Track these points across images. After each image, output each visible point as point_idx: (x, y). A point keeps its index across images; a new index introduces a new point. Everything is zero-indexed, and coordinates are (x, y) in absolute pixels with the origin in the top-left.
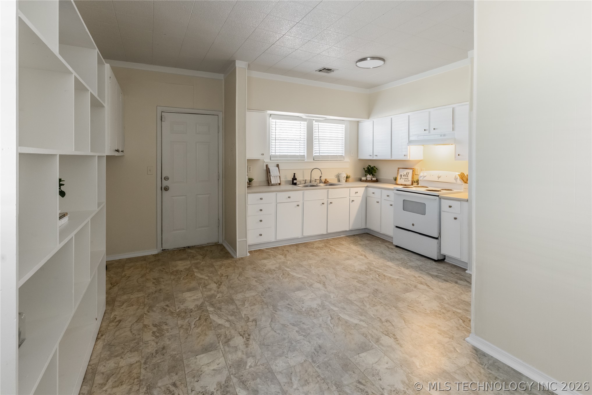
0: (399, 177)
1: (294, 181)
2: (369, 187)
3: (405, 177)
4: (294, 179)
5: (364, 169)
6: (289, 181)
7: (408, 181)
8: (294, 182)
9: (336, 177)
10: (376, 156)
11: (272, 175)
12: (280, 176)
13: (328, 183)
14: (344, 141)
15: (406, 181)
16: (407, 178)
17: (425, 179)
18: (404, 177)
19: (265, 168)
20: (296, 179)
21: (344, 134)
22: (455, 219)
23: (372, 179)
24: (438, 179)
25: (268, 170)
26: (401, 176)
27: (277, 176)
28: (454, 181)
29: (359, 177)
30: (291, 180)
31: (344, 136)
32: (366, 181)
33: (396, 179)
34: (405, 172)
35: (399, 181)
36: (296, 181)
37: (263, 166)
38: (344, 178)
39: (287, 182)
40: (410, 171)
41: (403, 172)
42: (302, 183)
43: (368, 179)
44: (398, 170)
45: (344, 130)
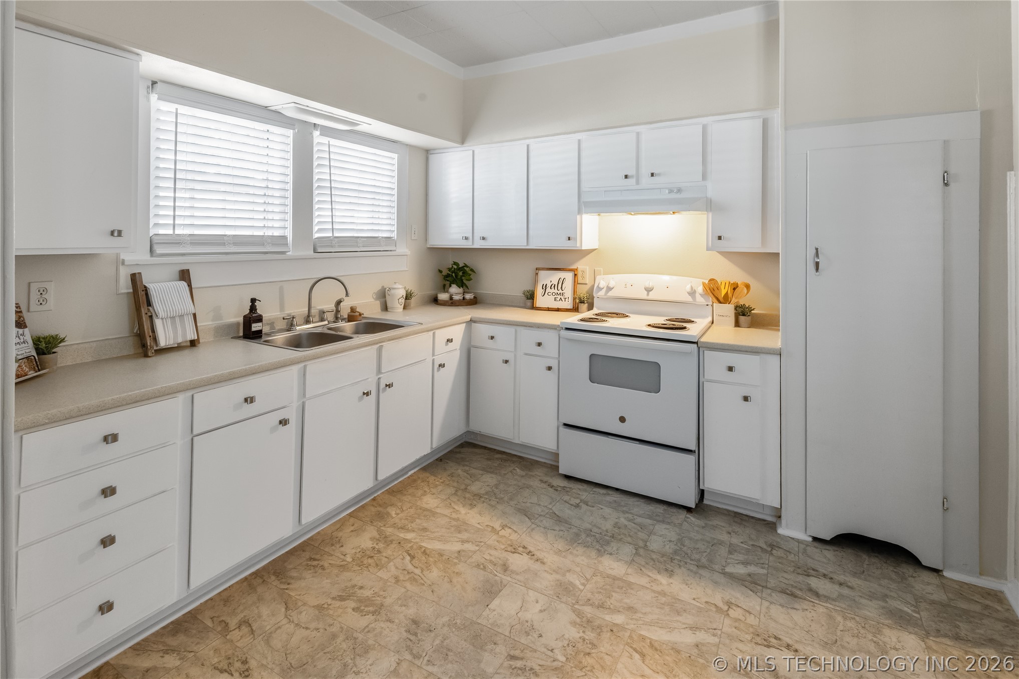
0: (539, 291)
1: (254, 325)
2: (475, 322)
3: (556, 291)
4: (252, 316)
5: (440, 271)
6: (233, 326)
7: (563, 300)
8: (254, 329)
9: (376, 299)
10: (484, 238)
11: (161, 313)
12: (195, 315)
13: (360, 318)
14: (395, 198)
15: (558, 299)
16: (561, 292)
17: (611, 294)
18: (553, 290)
19: (125, 286)
20: (259, 319)
21: (395, 180)
22: (746, 399)
23: (464, 298)
24: (648, 295)
25: (141, 294)
26: (545, 287)
27: (181, 316)
28: (689, 299)
29: (430, 292)
30: (238, 324)
31: (395, 186)
32: (452, 303)
33: (531, 296)
34: (555, 277)
35: (541, 300)
36: (260, 324)
37: (117, 280)
38: (400, 300)
39: (226, 332)
40: (569, 276)
41: (549, 278)
42: (277, 328)
43: (456, 298)
44: (537, 274)
45: (395, 168)
